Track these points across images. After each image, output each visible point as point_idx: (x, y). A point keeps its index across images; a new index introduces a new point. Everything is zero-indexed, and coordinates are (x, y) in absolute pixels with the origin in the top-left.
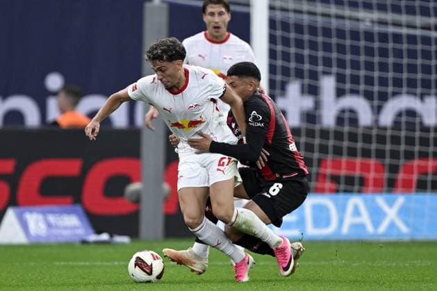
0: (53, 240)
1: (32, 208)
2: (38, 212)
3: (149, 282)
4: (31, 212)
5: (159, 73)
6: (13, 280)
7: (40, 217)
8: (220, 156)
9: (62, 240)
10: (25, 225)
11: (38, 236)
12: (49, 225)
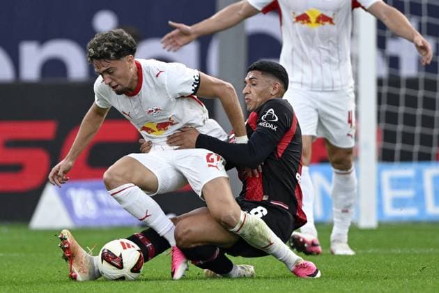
0: (104, 224)
1: (77, 183)
2: (86, 188)
3: (123, 278)
4: (77, 188)
5: (106, 76)
6: (54, 275)
7: (89, 194)
8: (206, 152)
9: (116, 223)
10: (69, 205)
11: (86, 219)
12: (100, 205)
